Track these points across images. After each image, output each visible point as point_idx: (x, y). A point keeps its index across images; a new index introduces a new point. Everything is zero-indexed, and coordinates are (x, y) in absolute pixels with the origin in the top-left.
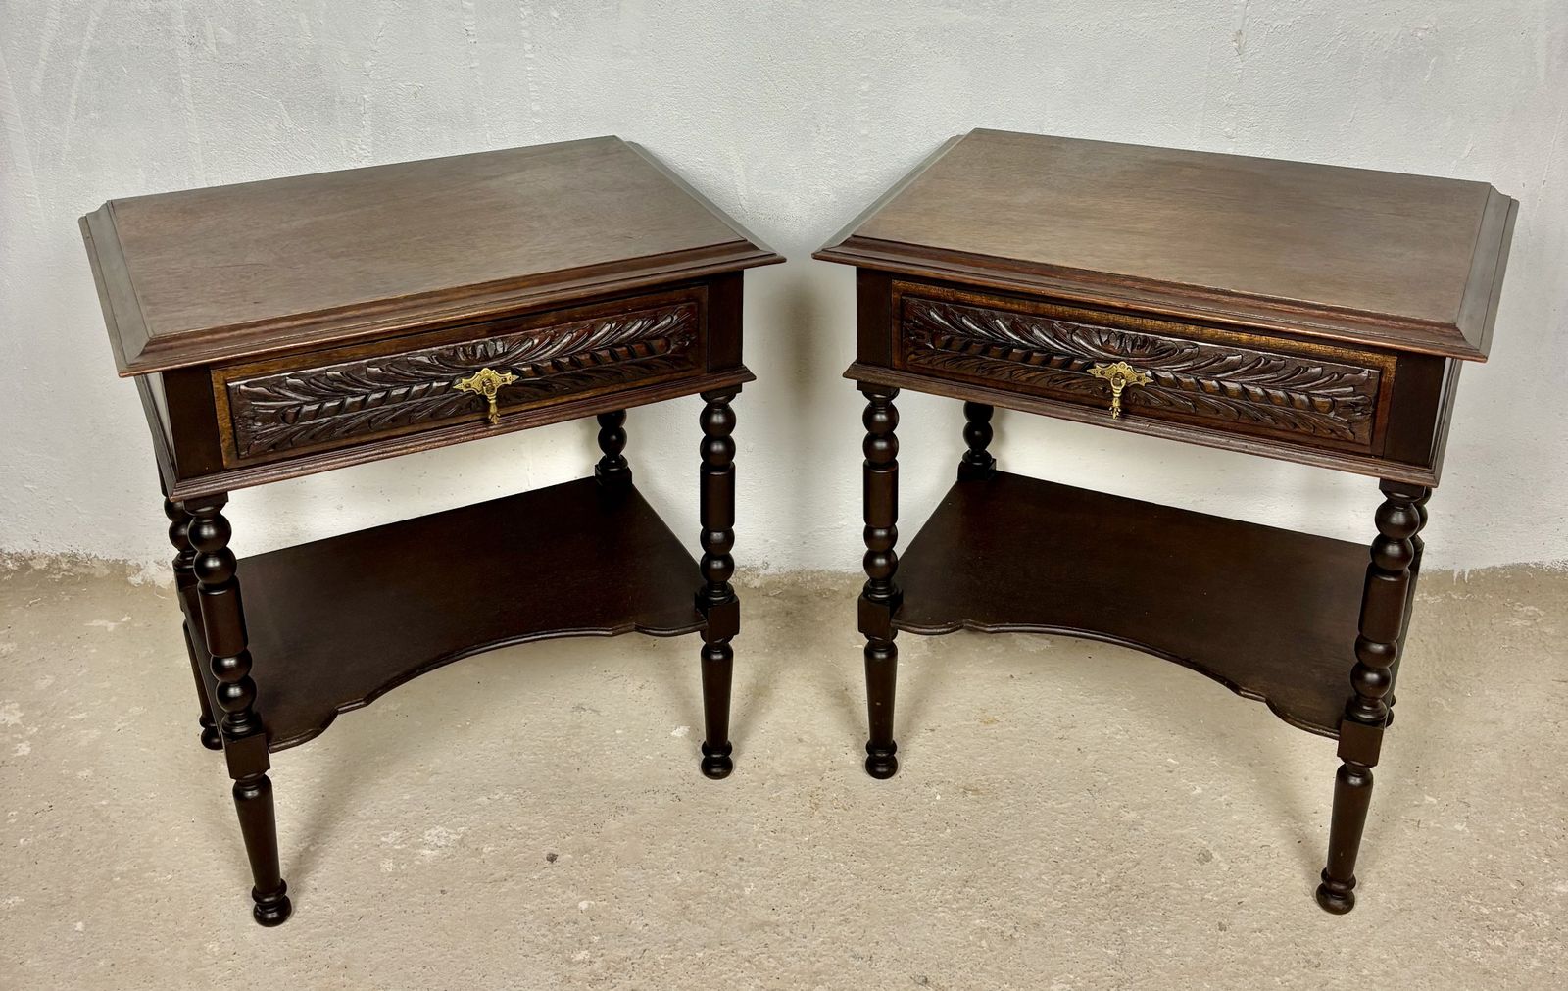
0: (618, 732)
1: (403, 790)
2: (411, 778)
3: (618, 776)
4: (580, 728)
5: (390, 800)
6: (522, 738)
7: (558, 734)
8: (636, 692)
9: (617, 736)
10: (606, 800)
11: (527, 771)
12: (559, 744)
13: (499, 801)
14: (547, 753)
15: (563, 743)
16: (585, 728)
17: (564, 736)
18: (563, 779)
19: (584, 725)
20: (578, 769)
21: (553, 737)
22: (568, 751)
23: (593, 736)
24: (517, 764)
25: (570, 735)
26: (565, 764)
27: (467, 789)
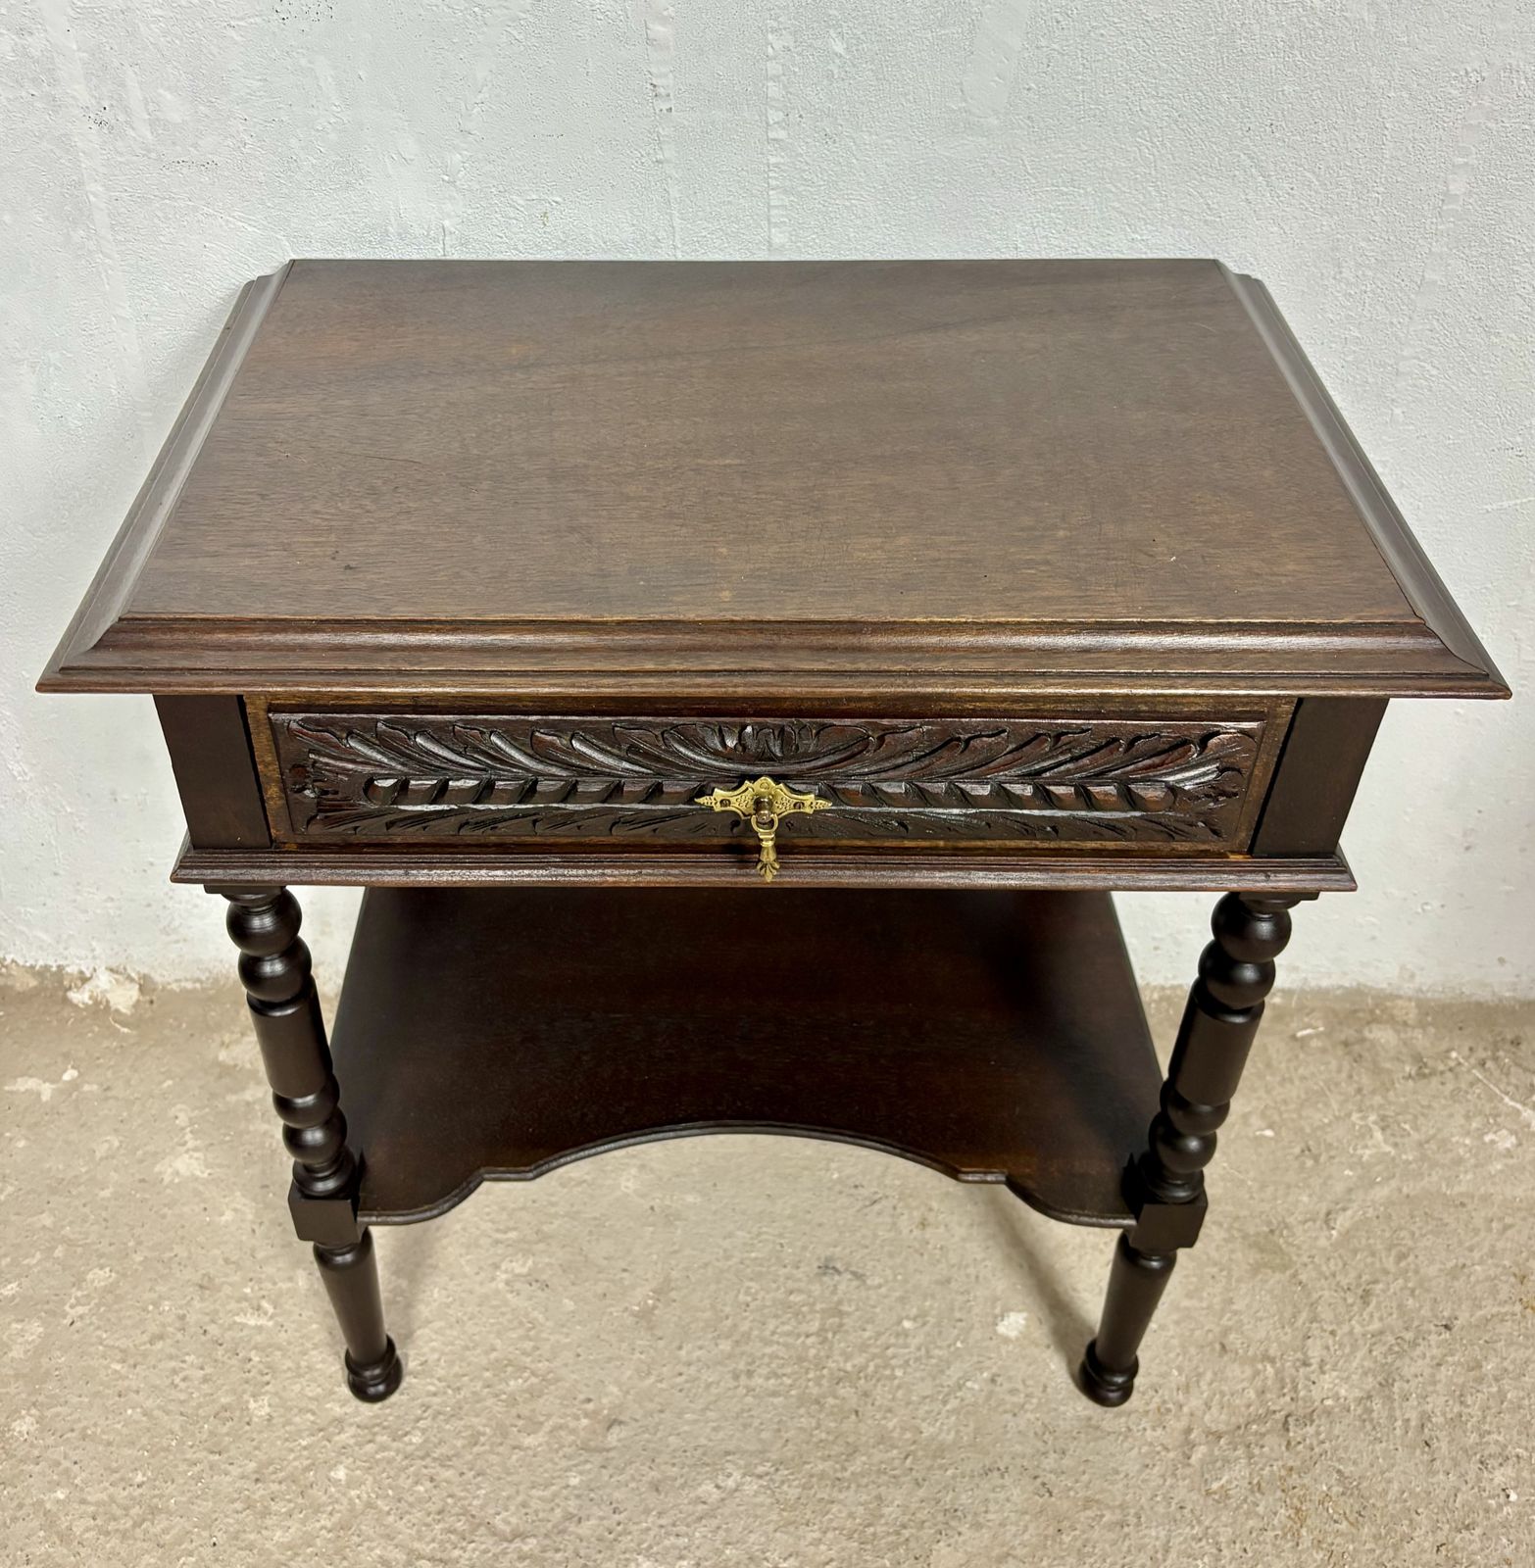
0: (907, 1324)
1: (564, 1463)
2: (573, 1431)
3: (928, 1430)
4: (841, 1314)
5: (546, 1487)
6: (747, 1337)
7: (804, 1328)
8: (916, 1232)
9: (906, 1334)
10: (921, 1493)
11: (769, 1416)
12: (812, 1352)
13: (736, 1494)
14: (796, 1373)
15: (819, 1350)
16: (848, 1314)
17: (817, 1334)
18: (837, 1438)
19: (845, 1308)
20: (857, 1412)
21: (799, 1336)
22: (830, 1369)
23: (867, 1334)
24: (749, 1399)
25: (826, 1331)
26: (831, 1401)
27: (675, 1461)
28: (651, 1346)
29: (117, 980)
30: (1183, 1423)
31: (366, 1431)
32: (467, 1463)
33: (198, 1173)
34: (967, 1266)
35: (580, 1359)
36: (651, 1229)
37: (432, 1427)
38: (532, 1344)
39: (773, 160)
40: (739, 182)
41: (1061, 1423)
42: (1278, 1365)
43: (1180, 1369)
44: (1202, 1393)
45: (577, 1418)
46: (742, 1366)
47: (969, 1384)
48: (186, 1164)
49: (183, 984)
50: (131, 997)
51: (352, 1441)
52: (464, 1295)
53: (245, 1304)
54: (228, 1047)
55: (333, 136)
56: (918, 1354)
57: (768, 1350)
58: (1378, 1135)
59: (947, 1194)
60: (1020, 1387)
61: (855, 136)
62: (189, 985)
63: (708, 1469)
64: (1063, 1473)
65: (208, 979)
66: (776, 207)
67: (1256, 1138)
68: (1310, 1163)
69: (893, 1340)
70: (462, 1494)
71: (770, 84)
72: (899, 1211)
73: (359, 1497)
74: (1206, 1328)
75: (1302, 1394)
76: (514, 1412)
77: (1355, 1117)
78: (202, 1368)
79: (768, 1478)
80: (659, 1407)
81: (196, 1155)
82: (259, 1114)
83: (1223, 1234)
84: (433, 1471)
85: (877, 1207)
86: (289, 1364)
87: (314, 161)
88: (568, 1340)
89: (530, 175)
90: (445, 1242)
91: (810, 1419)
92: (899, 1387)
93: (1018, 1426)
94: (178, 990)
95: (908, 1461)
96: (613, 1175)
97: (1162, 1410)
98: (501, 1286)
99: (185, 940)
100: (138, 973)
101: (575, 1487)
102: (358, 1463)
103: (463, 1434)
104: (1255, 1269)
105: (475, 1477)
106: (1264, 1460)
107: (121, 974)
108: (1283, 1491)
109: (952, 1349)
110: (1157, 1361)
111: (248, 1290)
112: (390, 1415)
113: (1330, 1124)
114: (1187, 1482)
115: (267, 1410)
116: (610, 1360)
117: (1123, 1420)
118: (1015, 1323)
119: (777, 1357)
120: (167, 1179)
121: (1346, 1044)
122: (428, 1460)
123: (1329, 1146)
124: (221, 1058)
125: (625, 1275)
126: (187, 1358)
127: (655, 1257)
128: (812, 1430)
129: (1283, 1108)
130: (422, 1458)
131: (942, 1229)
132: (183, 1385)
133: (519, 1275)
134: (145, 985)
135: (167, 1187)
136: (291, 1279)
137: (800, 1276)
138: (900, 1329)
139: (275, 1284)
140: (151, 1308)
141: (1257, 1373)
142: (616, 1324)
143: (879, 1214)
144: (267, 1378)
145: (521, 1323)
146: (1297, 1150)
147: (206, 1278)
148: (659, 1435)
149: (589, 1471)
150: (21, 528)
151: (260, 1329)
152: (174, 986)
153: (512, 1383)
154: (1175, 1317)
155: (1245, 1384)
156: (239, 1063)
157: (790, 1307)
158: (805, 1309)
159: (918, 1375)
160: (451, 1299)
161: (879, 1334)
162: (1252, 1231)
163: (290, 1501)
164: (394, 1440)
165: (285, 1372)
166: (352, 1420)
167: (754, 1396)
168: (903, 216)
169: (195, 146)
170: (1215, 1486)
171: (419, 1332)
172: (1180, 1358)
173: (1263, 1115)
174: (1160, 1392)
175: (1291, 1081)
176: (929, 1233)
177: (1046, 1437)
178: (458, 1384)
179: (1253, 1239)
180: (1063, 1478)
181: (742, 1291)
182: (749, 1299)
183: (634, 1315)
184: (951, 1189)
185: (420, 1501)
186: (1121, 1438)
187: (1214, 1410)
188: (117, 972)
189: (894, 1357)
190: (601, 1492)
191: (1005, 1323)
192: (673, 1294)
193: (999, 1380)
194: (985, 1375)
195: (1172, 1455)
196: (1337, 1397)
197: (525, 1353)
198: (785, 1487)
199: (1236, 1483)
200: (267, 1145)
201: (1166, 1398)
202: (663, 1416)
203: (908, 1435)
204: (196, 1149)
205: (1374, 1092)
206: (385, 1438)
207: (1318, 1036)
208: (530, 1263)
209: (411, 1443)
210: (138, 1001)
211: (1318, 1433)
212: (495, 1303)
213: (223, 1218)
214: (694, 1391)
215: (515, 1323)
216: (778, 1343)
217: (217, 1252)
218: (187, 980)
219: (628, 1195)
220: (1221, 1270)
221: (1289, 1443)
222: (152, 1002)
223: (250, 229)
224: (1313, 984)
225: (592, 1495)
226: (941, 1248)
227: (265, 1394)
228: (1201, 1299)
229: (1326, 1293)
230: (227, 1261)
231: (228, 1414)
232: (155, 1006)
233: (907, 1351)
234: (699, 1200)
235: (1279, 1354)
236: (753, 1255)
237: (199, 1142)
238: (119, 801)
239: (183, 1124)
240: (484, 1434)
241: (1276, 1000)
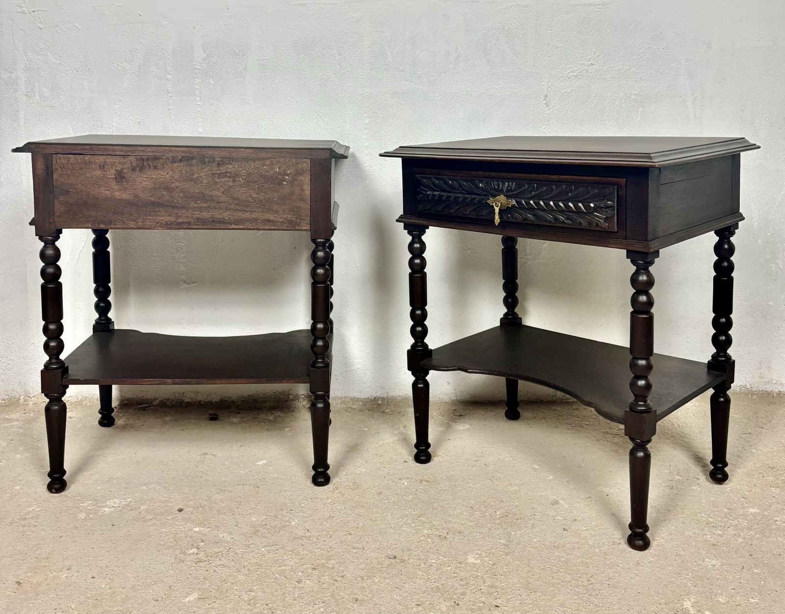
39: (198, 110)
55: (86, 101)
65: (7, 399)
66: (199, 122)
89: (136, 112)
169: (50, 102)
207: (392, 411)
223: (61, 124)
224: (390, 394)
241: (380, 402)
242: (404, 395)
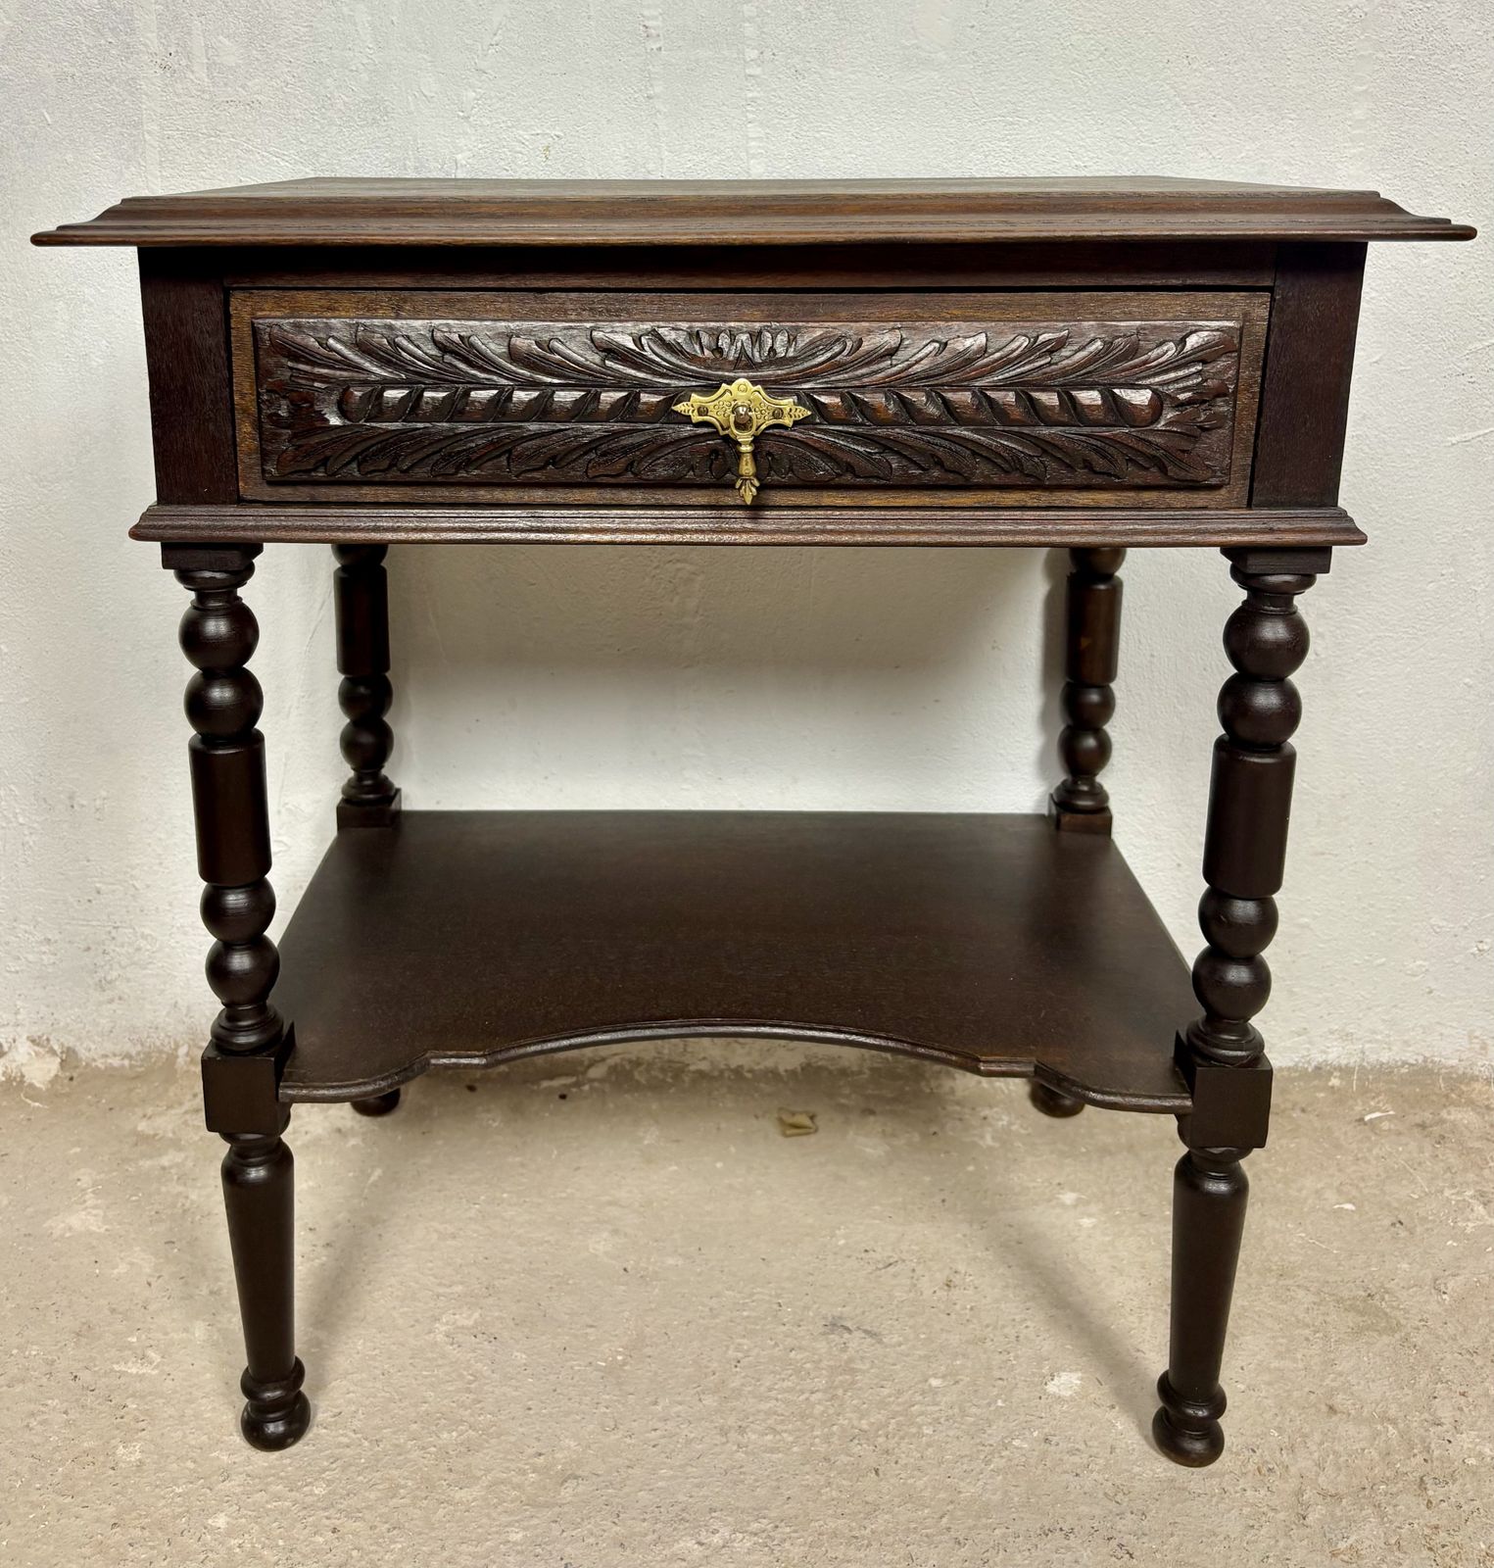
0: (934, 1382)
1: (505, 1519)
2: (518, 1487)
3: (968, 1490)
4: (853, 1371)
6: (737, 1393)
7: (808, 1384)
8: (941, 1293)
9: (934, 1391)
10: (964, 1552)
11: (767, 1473)
12: (819, 1408)
13: (723, 1551)
14: (799, 1430)
15: (827, 1407)
16: (863, 1372)
17: (825, 1391)
18: (852, 1496)
19: (859, 1365)
20: (877, 1471)
21: (802, 1392)
22: (842, 1426)
23: (886, 1391)
24: (740, 1455)
25: (836, 1388)
26: (844, 1459)
27: (647, 1516)
28: (618, 1401)
29: (37, 1054)
30: (1293, 1484)
31: (257, 1480)
32: (380, 1516)
33: (94, 1228)
34: (1003, 1326)
35: (531, 1412)
36: (623, 1288)
37: (340, 1479)
38: (472, 1396)
39: (750, 95)
40: (721, 116)
41: (1136, 1484)
42: (1401, 1426)
43: (1279, 1429)
44: (1311, 1454)
45: (524, 1473)
46: (731, 1421)
47: (1016, 1443)
48: (84, 1219)
49: (109, 1061)
50: (49, 1071)
51: (238, 1490)
52: (394, 1348)
53: (128, 1352)
54: (150, 1118)
55: (365, 76)
56: (950, 1412)
57: (765, 1406)
58: (1480, 1209)
59: (975, 1259)
60: (1082, 1447)
61: (822, 72)
62: (116, 1062)
63: (687, 1525)
64: (1145, 1535)
65: (138, 1053)
66: (754, 139)
67: (1335, 1211)
68: (1403, 1234)
69: (918, 1398)
70: (372, 1548)
71: (747, 24)
72: (919, 1272)
73: (240, 1546)
74: (1307, 1389)
75: (1436, 1453)
76: (444, 1466)
77: (1447, 1193)
78: (66, 1413)
79: (764, 1535)
80: (627, 1463)
81: (94, 1212)
82: (175, 1177)
83: (1311, 1298)
84: (337, 1522)
85: (891, 1270)
86: (171, 1411)
87: (346, 99)
88: (517, 1393)
89: (536, 111)
90: (376, 1295)
91: (818, 1477)
92: (929, 1445)
93: (1082, 1487)
94: (102, 1067)
95: (945, 1520)
96: (580, 1237)
97: (1264, 1470)
98: (440, 1338)
99: (120, 998)
100: (62, 1045)
101: (515, 1543)
102: (243, 1512)
103: (381, 1487)
104: (1358, 1332)
105: (389, 1530)
106: (1401, 1519)
107: (43, 1046)
108: (1430, 1549)
109: (992, 1408)
110: (1250, 1421)
111: (134, 1340)
112: (290, 1465)
113: (1420, 1199)
114: (1305, 1542)
115: (138, 1455)
116: (567, 1414)
117: (1215, 1481)
118: (1067, 1383)
119: (775, 1413)
120: (57, 1233)
121: (1422, 1126)
122: (332, 1511)
123: (1424, 1220)
124: (139, 1128)
125: (589, 1330)
126: (50, 1402)
127: (627, 1314)
128: (822, 1487)
129: (1362, 1185)
130: (325, 1509)
131: (970, 1292)
132: (40, 1428)
133: (463, 1327)
134: (69, 1058)
135: (56, 1240)
136: (186, 1330)
137: (802, 1334)
138: (926, 1387)
139: (166, 1334)
140: (15, 1352)
141: (1376, 1435)
142: (577, 1378)
143: (894, 1276)
144: (142, 1425)
145: (461, 1376)
146: (1387, 1222)
147: (85, 1327)
148: (626, 1490)
149: (536, 1527)
150: (28, 477)
151: (141, 1378)
152: (100, 1064)
153: (445, 1435)
154: (1267, 1377)
155: (1363, 1444)
156: (161, 1132)
157: (790, 1364)
158: (808, 1366)
159: (951, 1433)
160: (377, 1351)
161: (900, 1392)
162: (1346, 1294)
163: (152, 1548)
164: (291, 1490)
165: (164, 1419)
166: (241, 1469)
167: (746, 1453)
168: (868, 146)
169: (243, 87)
170: (1342, 1545)
171: (334, 1383)
172: (1279, 1419)
173: (1340, 1192)
174: (1259, 1452)
175: (1367, 1161)
176: (955, 1293)
177: (1118, 1498)
178: (378, 1437)
179: (1348, 1302)
180: (1145, 1539)
181: (732, 1347)
182: (740, 1355)
183: (598, 1369)
184: (979, 1254)
185: (316, 1552)
186: (1215, 1500)
187: (1330, 1470)
188: (38, 1045)
189: (922, 1414)
190: (549, 1548)
191: (1056, 1381)
192: (648, 1351)
193: (1055, 1440)
194: (1035, 1434)
195: (1281, 1516)
196: (1480, 1456)
197: (463, 1406)
198: (787, 1545)
199: (1368, 1542)
200: (180, 1204)
201: (1268, 1458)
202: (630, 1471)
203: (942, 1495)
204: (95, 1207)
205: (1465, 1170)
206: (280, 1487)
207: (1390, 1118)
208: (476, 1315)
209: (312, 1494)
210: (56, 1076)
211: (1464, 1492)
212: (430, 1355)
213: (115, 1271)
214: (672, 1447)
215: (454, 1375)
216: (777, 1400)
217: (103, 1302)
218: (115, 1055)
219: (596, 1256)
220: (1315, 1332)
221: (1430, 1502)
222: (71, 1079)
223: (282, 164)
224: (1373, 1058)
225: (539, 1550)
226: (972, 1309)
227: (136, 1440)
228: (1295, 1360)
229: (1449, 1357)
230: (113, 1311)
231: (90, 1458)
232: (75, 1082)
233: (937, 1408)
234: (680, 1263)
235: (1401, 1414)
236: (745, 1314)
237: (99, 1201)
238: (76, 807)
239: (85, 1186)
240: (404, 1487)
241: (1335, 1082)
242: (1421, 1059)
